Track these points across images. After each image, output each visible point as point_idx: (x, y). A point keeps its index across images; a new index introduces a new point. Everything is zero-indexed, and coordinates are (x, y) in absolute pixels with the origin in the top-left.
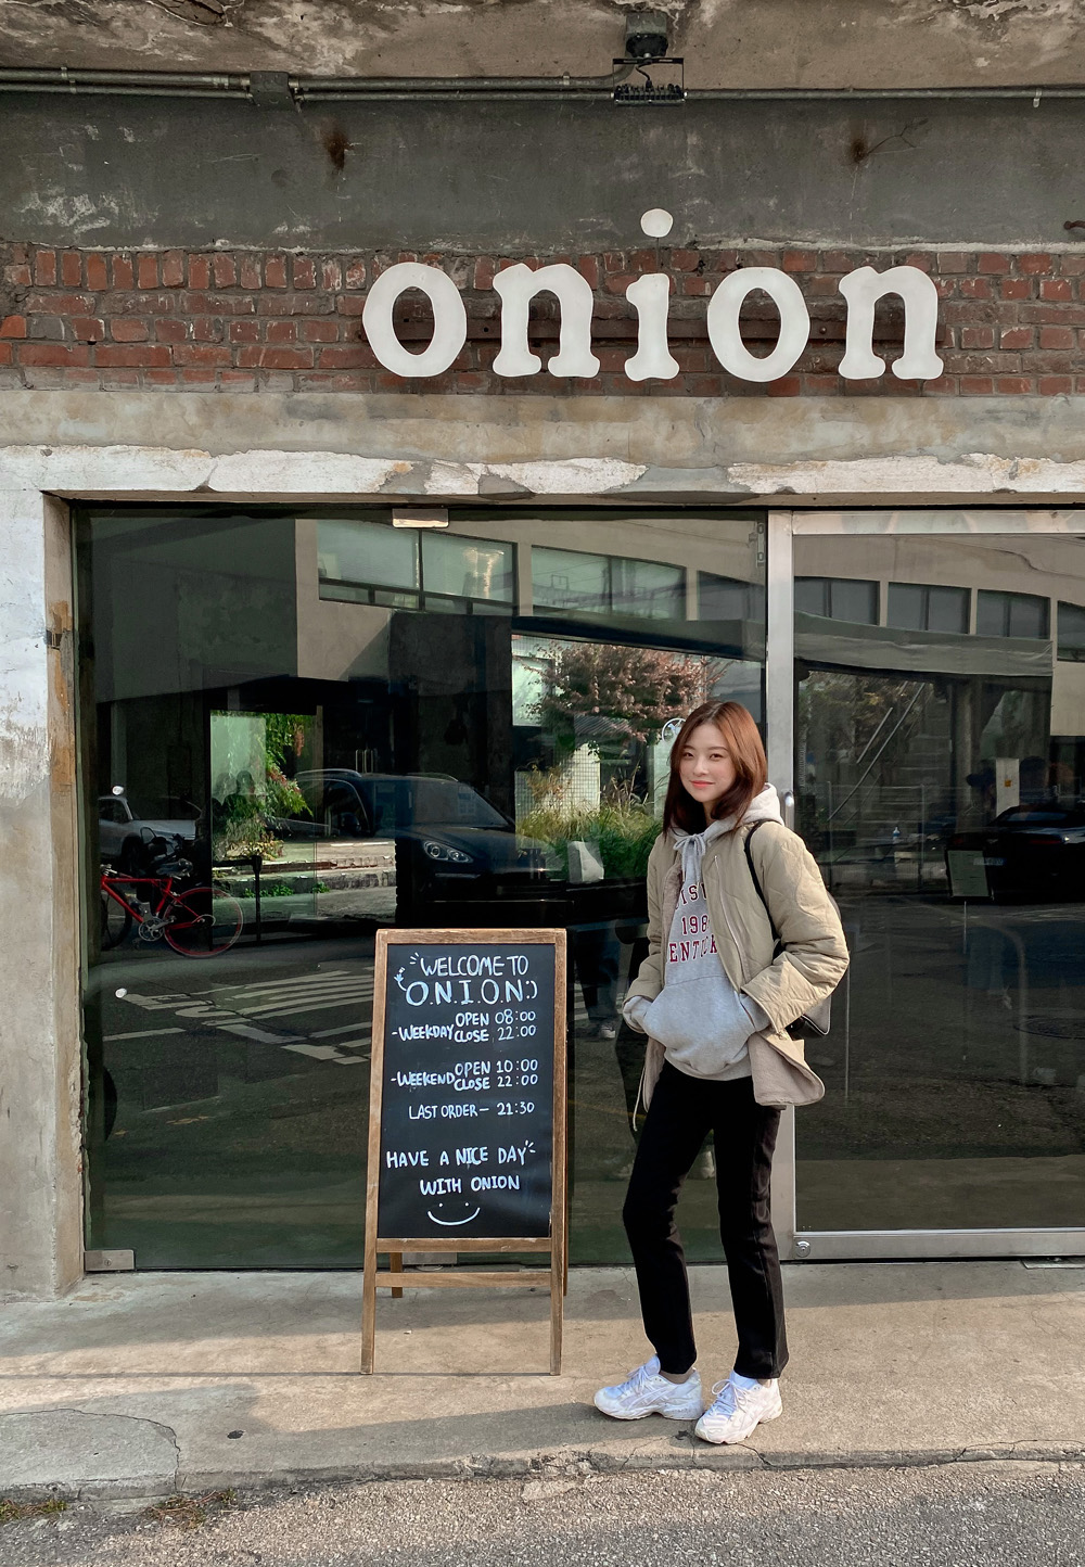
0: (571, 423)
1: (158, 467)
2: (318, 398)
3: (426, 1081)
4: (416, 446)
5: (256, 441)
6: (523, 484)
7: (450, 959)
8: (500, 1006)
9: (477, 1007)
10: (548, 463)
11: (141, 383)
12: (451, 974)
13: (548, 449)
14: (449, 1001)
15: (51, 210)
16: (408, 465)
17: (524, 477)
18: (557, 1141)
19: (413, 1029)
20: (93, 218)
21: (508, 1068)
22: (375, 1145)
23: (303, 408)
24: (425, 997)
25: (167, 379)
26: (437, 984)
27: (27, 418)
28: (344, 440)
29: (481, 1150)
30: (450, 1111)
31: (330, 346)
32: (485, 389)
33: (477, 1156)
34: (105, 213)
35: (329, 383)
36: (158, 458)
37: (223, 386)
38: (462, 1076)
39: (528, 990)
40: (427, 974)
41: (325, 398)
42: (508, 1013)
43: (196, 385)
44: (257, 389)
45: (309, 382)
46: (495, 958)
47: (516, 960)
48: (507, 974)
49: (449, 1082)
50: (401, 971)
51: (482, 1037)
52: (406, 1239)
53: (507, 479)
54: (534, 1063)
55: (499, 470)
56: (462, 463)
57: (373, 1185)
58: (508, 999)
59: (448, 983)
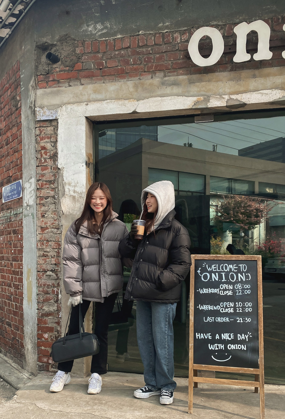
0: (260, 78)
1: (120, 106)
2: (172, 78)
3: (210, 308)
4: (204, 91)
5: (152, 95)
6: (242, 101)
7: (217, 265)
8: (237, 282)
9: (228, 283)
10: (252, 93)
11: (116, 80)
12: (218, 270)
13: (251, 88)
14: (217, 280)
15: (90, 29)
16: (202, 98)
17: (243, 98)
18: (260, 333)
19: (204, 290)
20: (102, 29)
21: (241, 305)
22: (192, 330)
23: (167, 82)
24: (208, 278)
25: (124, 77)
26: (213, 274)
27: (81, 94)
28: (180, 92)
29: (231, 334)
30: (219, 320)
31: (176, 61)
32: (229, 70)
33: (230, 337)
34: (106, 28)
35: (175, 73)
36: (120, 103)
37: (141, 78)
38: (223, 307)
39: (247, 277)
40: (209, 270)
41: (174, 78)
42: (240, 285)
43: (133, 79)
44: (152, 78)
45: (169, 74)
46: (234, 265)
47: (242, 266)
48: (239, 271)
49: (218, 309)
50: (200, 269)
51: (230, 293)
52: (204, 365)
53: (237, 100)
54: (250, 304)
55: (234, 97)
56: (221, 96)
57: (191, 345)
58: (240, 280)
59: (217, 274)
